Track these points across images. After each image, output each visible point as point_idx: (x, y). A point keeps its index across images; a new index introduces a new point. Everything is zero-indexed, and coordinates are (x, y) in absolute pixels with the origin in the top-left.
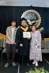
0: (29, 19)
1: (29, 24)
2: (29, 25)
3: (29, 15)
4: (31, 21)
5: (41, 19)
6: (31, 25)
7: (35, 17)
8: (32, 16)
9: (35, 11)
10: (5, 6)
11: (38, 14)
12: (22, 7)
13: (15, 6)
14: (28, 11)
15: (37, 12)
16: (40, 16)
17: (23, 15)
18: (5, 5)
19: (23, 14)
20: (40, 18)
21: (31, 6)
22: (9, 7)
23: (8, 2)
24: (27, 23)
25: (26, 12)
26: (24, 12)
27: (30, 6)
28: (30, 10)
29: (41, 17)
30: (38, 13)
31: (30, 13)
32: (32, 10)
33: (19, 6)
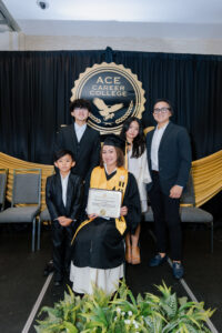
0: (101, 98)
1: (102, 113)
2: (101, 118)
3: (100, 83)
4: (109, 102)
5: (145, 96)
6: (109, 120)
8: (113, 84)
9: (121, 67)
11: (135, 77)
13: (50, 52)
15: (129, 71)
16: (140, 84)
17: (77, 83)
18: (15, 48)
19: (77, 78)
20: (142, 92)
21: (109, 48)
22: (28, 54)
23: (25, 37)
25: (88, 70)
27: (104, 48)
28: (104, 64)
29: (143, 87)
30: (133, 72)
31: (104, 75)
32: (113, 64)
33: (63, 52)
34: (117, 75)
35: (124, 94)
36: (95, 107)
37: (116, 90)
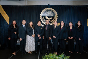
7: (52, 14)
10: (26, 6)
12: (41, 6)
14: (46, 9)
15: (54, 10)
19: (42, 12)
21: (49, 5)
24: (46, 19)
25: (44, 10)
26: (43, 10)
28: (48, 8)
29: (57, 13)
30: (55, 10)
31: (48, 11)
32: (50, 8)
33: (38, 5)
34: (51, 11)
35: (52, 15)
36: (46, 18)
37: (51, 14)
